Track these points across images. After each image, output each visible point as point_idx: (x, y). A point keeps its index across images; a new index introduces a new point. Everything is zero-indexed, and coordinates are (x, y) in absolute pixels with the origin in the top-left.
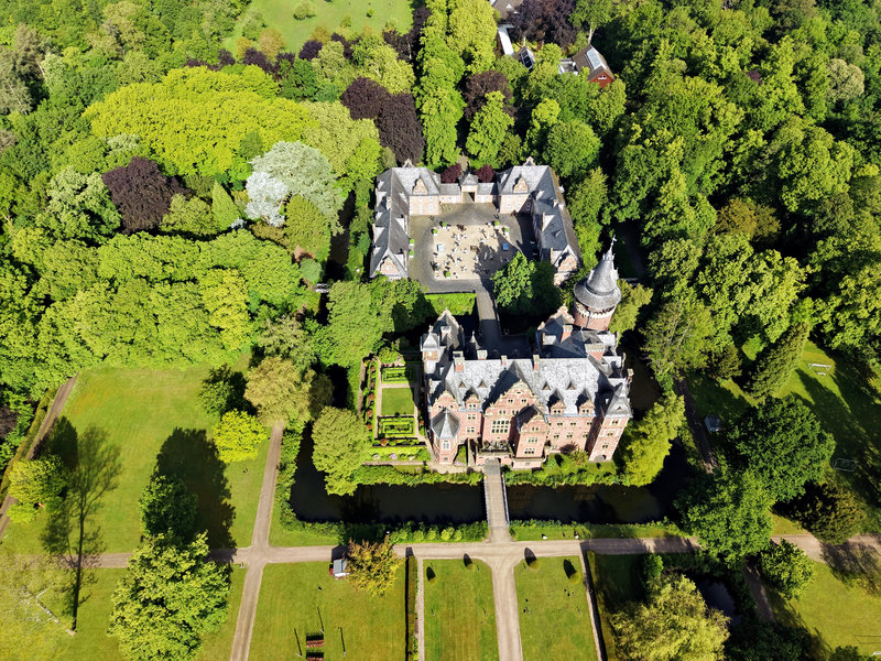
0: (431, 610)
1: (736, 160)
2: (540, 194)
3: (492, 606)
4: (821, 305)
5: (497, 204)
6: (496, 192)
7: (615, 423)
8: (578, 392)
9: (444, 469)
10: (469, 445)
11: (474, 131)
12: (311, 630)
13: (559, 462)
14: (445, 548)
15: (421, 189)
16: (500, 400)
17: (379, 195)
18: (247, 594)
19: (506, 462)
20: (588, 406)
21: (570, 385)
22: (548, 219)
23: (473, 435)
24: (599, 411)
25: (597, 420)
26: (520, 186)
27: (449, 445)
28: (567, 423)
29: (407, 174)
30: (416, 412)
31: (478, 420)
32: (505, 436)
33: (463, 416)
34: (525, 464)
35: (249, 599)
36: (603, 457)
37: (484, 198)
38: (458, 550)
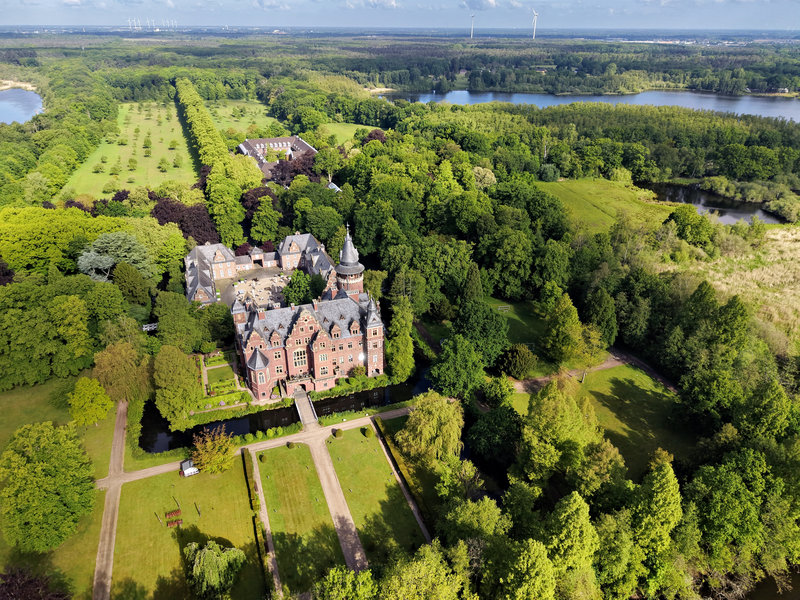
0: (266, 476)
1: (428, 215)
2: (308, 248)
3: (313, 463)
4: (491, 271)
5: (280, 266)
6: (278, 258)
7: (375, 334)
8: (348, 320)
9: (264, 403)
10: (281, 385)
11: (256, 225)
12: (168, 509)
13: (347, 381)
14: (270, 442)
15: (220, 257)
16: (295, 329)
17: (188, 263)
18: (109, 503)
19: (309, 387)
20: (356, 325)
21: (342, 317)
22: (315, 259)
23: (283, 376)
24: (363, 328)
25: (365, 339)
26: (294, 248)
27: (265, 376)
28: (345, 346)
29: (208, 250)
30: (236, 377)
31: (283, 358)
32: (305, 367)
33: (271, 355)
34: (324, 386)
35: (111, 506)
36: (377, 371)
37: (270, 263)
38: (281, 441)
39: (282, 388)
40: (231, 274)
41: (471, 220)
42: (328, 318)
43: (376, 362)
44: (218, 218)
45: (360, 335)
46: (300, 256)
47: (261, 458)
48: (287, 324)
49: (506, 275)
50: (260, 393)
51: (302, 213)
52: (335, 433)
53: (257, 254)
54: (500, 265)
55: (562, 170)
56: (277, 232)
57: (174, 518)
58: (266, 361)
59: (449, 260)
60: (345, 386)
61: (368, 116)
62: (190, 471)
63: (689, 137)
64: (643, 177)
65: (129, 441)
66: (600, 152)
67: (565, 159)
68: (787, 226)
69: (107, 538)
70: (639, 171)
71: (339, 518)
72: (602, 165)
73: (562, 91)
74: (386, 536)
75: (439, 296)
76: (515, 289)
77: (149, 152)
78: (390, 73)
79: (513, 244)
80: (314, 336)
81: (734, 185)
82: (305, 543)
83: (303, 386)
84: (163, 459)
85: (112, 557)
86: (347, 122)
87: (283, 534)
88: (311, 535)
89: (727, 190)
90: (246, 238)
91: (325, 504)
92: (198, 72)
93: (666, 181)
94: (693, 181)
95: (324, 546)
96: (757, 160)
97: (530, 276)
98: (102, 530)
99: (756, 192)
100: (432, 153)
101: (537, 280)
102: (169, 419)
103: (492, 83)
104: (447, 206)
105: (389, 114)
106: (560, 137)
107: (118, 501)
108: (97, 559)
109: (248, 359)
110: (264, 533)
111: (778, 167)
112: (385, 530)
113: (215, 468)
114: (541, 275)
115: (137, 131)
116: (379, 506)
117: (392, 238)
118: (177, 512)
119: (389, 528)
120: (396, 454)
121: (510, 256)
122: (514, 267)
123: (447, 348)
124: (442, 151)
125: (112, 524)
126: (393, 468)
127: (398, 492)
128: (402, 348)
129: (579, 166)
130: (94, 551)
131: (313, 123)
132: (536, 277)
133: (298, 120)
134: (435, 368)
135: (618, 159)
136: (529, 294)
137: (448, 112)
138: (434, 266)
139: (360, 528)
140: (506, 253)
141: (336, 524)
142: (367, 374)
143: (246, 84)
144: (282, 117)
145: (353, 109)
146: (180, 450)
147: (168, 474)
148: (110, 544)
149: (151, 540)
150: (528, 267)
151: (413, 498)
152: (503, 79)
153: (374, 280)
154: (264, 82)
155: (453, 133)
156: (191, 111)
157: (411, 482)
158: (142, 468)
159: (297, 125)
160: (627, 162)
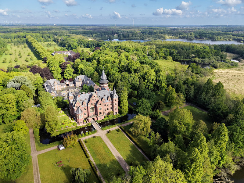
0: (89, 147)
1: (121, 68)
2: (85, 79)
3: (103, 141)
4: (144, 82)
5: (75, 86)
6: (74, 83)
7: (116, 100)
8: (107, 97)
9: (81, 125)
11: (65, 74)
12: (57, 161)
13: (108, 117)
14: (87, 137)
15: (56, 83)
16: (91, 100)
17: (45, 85)
18: (34, 162)
19: (96, 119)
20: (110, 98)
21: (105, 96)
22: (88, 82)
23: (86, 116)
24: (112, 99)
25: (113, 102)
26: (80, 80)
27: (81, 116)
28: (106, 105)
29: (51, 81)
30: (70, 118)
31: (87, 110)
32: (94, 113)
33: (83, 109)
34: (100, 118)
35: (35, 163)
36: (116, 113)
37: (72, 85)
38: (91, 136)
39: (87, 120)
40: (60, 89)
41: (135, 68)
42: (101, 96)
43: (116, 111)
44: (53, 71)
45: (111, 101)
46: (82, 82)
47: (86, 142)
48: (88, 98)
49: (148, 83)
50: (80, 122)
51: (81, 69)
52: (108, 132)
53: (67, 82)
54: (146, 80)
55: (153, 57)
56: (73, 76)
57: (60, 164)
58: (82, 111)
59: (133, 79)
60: (107, 118)
61: (91, 45)
62: (62, 148)
63: (185, 48)
64: (176, 59)
65: (36, 141)
66: (163, 52)
67: (154, 54)
68: (217, 69)
69: (36, 174)
70: (174, 57)
71: (117, 157)
72: (164, 55)
73: (146, 39)
74: (135, 160)
75: (131, 90)
76: (151, 87)
77: (21, 56)
78: (95, 34)
79: (150, 74)
80: (97, 102)
81: (200, 60)
82: (108, 166)
83: (94, 119)
84: (50, 146)
85: (40, 179)
86: (84, 47)
87: (100, 164)
88: (110, 163)
89: (199, 61)
90: (63, 78)
91: (111, 153)
92: (34, 34)
93: (182, 60)
94: (189, 59)
95: (115, 166)
96: (205, 53)
97: (156, 83)
98: (34, 171)
99: (207, 61)
100: (116, 53)
101: (158, 84)
102: (50, 133)
103: (125, 37)
104: (127, 65)
105: (98, 44)
106: (151, 49)
107: (37, 160)
108: (34, 181)
109: (75, 111)
110: (93, 164)
111: (211, 54)
112: (133, 159)
113: (71, 146)
114: (159, 82)
115: (15, 51)
116: (129, 151)
117: (112, 74)
118: (61, 162)
119: (135, 158)
120: (130, 136)
121: (150, 77)
122: (151, 81)
123: (140, 102)
124: (119, 52)
125: (37, 168)
126: (130, 140)
127: (134, 147)
128: (124, 103)
129: (158, 56)
130: (33, 178)
131: (75, 47)
132: (158, 83)
133: (70, 46)
134: (137, 109)
135: (168, 54)
136: (156, 89)
137: (116, 43)
138: (129, 81)
139: (125, 159)
140: (148, 76)
141: (117, 159)
142: (113, 114)
143: (49, 37)
144: (64, 46)
145: (86, 43)
146: (56, 142)
147: (53, 150)
148: (38, 175)
149: (53, 172)
150: (155, 80)
151: (140, 148)
152: (128, 36)
153: (111, 86)
154: (56, 37)
155: (120, 48)
156: (34, 44)
157: (138, 144)
158: (43, 149)
159: (70, 48)
160: (171, 54)
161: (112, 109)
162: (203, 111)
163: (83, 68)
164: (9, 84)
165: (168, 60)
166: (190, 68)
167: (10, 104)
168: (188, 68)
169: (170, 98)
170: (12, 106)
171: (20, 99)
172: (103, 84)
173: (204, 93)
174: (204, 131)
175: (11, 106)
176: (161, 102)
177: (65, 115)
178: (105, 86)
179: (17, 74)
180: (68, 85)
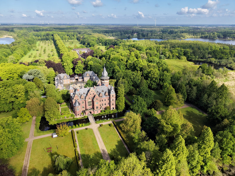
0: (79, 138)
1: (128, 66)
2: (92, 75)
3: (94, 134)
4: (147, 81)
5: (83, 81)
6: (83, 78)
7: (113, 96)
8: (105, 92)
9: (78, 117)
10: (84, 112)
11: (76, 69)
12: (48, 147)
13: (104, 111)
14: (81, 128)
15: (65, 77)
16: (88, 94)
17: (56, 78)
18: (29, 145)
19: (92, 113)
20: (107, 94)
21: (103, 91)
22: (94, 78)
23: (84, 109)
24: (109, 95)
25: (110, 98)
26: (88, 75)
27: (79, 109)
28: (104, 100)
29: (62, 75)
30: (70, 110)
31: (84, 103)
32: (91, 107)
33: (81, 102)
34: (97, 112)
35: (29, 146)
36: (113, 108)
37: (80, 80)
38: (84, 128)
39: (84, 113)
40: (69, 83)
41: (141, 67)
42: (99, 91)
43: (113, 106)
44: (65, 67)
45: (108, 96)
46: (89, 77)
47: (77, 133)
48: (86, 93)
49: (152, 82)
50: (77, 114)
51: (90, 65)
52: (101, 126)
53: (77, 77)
54: (150, 79)
55: (166, 56)
56: (83, 71)
57: (49, 150)
58: (79, 104)
59: (135, 77)
60: (104, 113)
61: (109, 43)
62: (55, 136)
63: (203, 48)
64: (190, 59)
65: (36, 128)
66: (177, 51)
67: (167, 53)
68: (233, 71)
69: (28, 156)
70: (189, 57)
71: (102, 150)
72: (178, 55)
73: (164, 38)
74: (118, 155)
75: (132, 87)
76: (155, 86)
77: (45, 52)
78: (115, 33)
79: (154, 72)
80: (94, 96)
81: (217, 60)
82: (91, 157)
83: (91, 112)
84: (46, 133)
85: (29, 161)
86: (103, 45)
87: (84, 155)
88: (93, 155)
89: (215, 62)
90: (73, 73)
91: (98, 146)
92: (60, 33)
93: (197, 60)
94: (205, 60)
95: (98, 158)
96: (223, 54)
97: (159, 82)
98: (26, 153)
99: (223, 62)
100: (128, 51)
101: (161, 83)
102: (49, 121)
103: (144, 36)
104: (133, 63)
105: (115, 43)
106: (165, 48)
107: (32, 145)
108: (24, 162)
109: (74, 103)
110: (78, 154)
111: (229, 55)
112: (117, 153)
113: (63, 135)
114: (162, 82)
115: (42, 47)
116: (115, 146)
117: (117, 71)
118: (50, 148)
119: (118, 153)
120: (120, 131)
121: (153, 76)
122: (154, 79)
124: (131, 50)
125: (29, 151)
126: (119, 135)
127: (121, 142)
128: (121, 100)
129: (171, 56)
130: (23, 159)
131: (93, 45)
132: (161, 82)
133: (88, 44)
134: (132, 106)
135: (182, 53)
136: (159, 88)
137: (132, 42)
138: (130, 78)
139: (109, 153)
140: (152, 75)
141: (102, 152)
142: (110, 109)
143: (73, 36)
144: (84, 44)
145: (104, 42)
146: (52, 130)
147: (48, 137)
148: (28, 157)
149: (42, 156)
150: (158, 79)
151: (126, 144)
152: (147, 35)
153: (112, 82)
154: (79, 35)
155: (134, 46)
156: (58, 42)
157: (125, 139)
158: (40, 135)
159: (88, 46)
160: (185, 54)
161: (110, 104)
162: (203, 114)
163: (92, 64)
164: (24, 76)
165: (182, 59)
166: (200, 68)
167: (19, 93)
168: (198, 69)
169: (169, 97)
170: (21, 95)
171: (29, 89)
172: (103, 80)
173: (206, 95)
174: (189, 133)
175: (19, 95)
176: (159, 101)
177: (67, 106)
178: (105, 82)
179: (34, 68)
180: (77, 79)
